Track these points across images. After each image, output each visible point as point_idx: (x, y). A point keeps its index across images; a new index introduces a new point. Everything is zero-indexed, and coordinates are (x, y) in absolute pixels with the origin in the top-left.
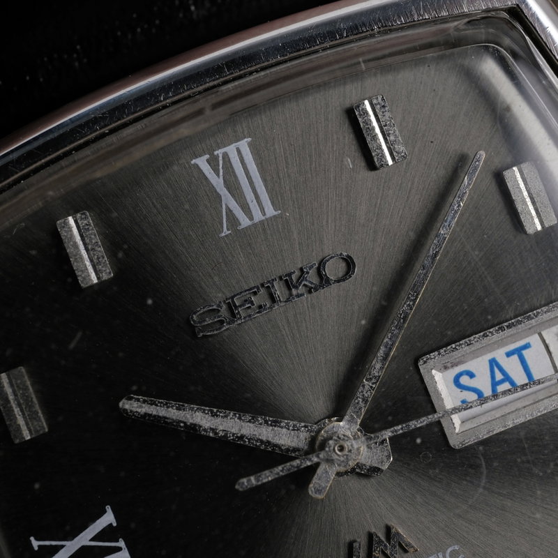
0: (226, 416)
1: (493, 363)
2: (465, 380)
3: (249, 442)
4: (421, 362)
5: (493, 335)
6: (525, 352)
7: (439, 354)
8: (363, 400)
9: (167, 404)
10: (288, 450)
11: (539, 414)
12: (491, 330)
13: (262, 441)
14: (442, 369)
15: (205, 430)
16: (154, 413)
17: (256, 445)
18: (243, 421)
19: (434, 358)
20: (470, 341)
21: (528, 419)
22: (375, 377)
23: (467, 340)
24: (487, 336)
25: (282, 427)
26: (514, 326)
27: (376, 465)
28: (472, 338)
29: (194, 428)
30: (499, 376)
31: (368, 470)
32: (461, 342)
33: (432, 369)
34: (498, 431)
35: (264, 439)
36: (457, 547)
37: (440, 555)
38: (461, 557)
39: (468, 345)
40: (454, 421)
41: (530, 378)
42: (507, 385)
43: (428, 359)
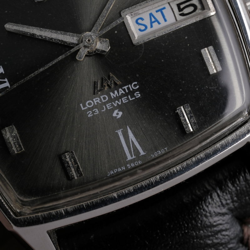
0: (46, 31)
1: (151, 15)
2: (140, 21)
3: (55, 40)
4: (122, 12)
5: (150, 2)
6: (163, 11)
7: (129, 9)
8: (99, 24)
9: (23, 26)
10: (69, 44)
11: (168, 32)
13: (59, 40)
14: (131, 15)
15: (38, 36)
16: (18, 29)
17: (57, 42)
18: (52, 33)
19: (127, 11)
20: (141, 4)
21: (164, 34)
22: (104, 16)
23: (140, 4)
24: (148, 2)
25: (67, 35)
27: (104, 50)
28: (142, 3)
29: (33, 35)
30: (153, 20)
31: (101, 52)
32: (137, 5)
33: (126, 15)
34: (152, 38)
35: (60, 39)
36: (136, 83)
37: (130, 86)
38: (138, 87)
39: (140, 6)
40: (135, 35)
41: (165, 20)
42: (156, 23)
43: (124, 11)
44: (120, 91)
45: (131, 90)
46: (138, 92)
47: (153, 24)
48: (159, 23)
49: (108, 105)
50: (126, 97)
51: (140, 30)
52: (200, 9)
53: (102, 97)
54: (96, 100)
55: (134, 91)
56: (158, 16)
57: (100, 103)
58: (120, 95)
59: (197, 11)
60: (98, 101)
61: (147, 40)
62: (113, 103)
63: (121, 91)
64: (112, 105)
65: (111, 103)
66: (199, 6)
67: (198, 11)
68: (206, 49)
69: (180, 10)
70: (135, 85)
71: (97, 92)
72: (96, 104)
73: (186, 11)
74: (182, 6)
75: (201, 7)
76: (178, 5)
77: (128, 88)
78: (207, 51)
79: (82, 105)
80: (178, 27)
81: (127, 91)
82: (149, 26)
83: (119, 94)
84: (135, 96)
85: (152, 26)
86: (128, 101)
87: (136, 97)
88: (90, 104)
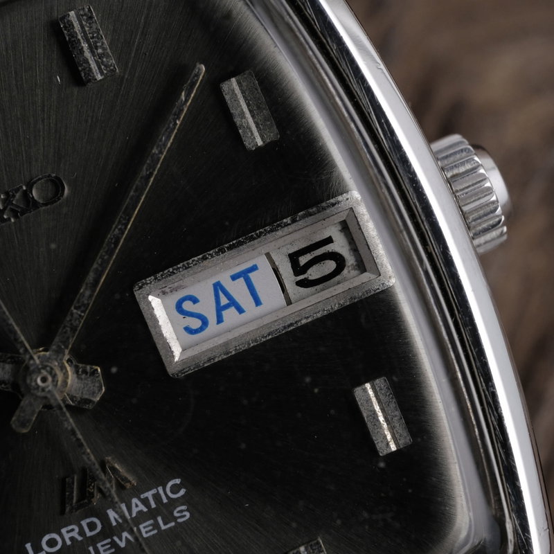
1: (218, 287)
2: (187, 306)
4: (136, 288)
5: (212, 257)
6: (251, 275)
7: (156, 278)
8: (71, 329)
11: (263, 340)
12: (211, 252)
14: (161, 294)
19: (151, 283)
20: (188, 264)
21: (252, 345)
22: (84, 305)
23: (185, 263)
24: (207, 258)
26: (236, 247)
27: (86, 397)
28: (190, 261)
30: (224, 301)
31: (79, 402)
32: (179, 266)
33: (148, 295)
34: (220, 359)
36: (178, 481)
37: (160, 489)
38: (182, 492)
39: (186, 268)
40: (173, 349)
41: (258, 302)
42: (233, 310)
43: (143, 284)
44: (134, 505)
45: (165, 500)
46: (184, 507)
47: (225, 313)
48: (240, 310)
49: (102, 546)
50: (151, 522)
51: (189, 330)
52: (352, 265)
53: (84, 523)
54: (68, 532)
55: (173, 503)
56: (238, 290)
57: (80, 538)
58: (134, 515)
59: (345, 271)
60: (75, 534)
61: (205, 362)
62: (116, 538)
63: (137, 506)
64: (113, 544)
65: (109, 540)
66: (350, 260)
67: (349, 272)
68: (368, 386)
69: (298, 269)
70: (175, 489)
71: (71, 511)
72: (69, 543)
73: (314, 273)
74: (303, 260)
75: (356, 261)
76: (294, 258)
77: (157, 497)
78: (371, 393)
79: (31, 545)
80: (291, 325)
81: (153, 506)
82: (212, 318)
83: (130, 513)
84: (175, 519)
85: (220, 320)
86: (155, 532)
87: (179, 520)
88: (52, 543)
